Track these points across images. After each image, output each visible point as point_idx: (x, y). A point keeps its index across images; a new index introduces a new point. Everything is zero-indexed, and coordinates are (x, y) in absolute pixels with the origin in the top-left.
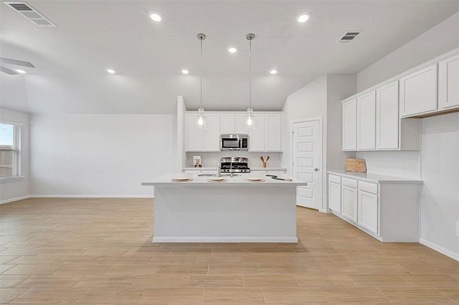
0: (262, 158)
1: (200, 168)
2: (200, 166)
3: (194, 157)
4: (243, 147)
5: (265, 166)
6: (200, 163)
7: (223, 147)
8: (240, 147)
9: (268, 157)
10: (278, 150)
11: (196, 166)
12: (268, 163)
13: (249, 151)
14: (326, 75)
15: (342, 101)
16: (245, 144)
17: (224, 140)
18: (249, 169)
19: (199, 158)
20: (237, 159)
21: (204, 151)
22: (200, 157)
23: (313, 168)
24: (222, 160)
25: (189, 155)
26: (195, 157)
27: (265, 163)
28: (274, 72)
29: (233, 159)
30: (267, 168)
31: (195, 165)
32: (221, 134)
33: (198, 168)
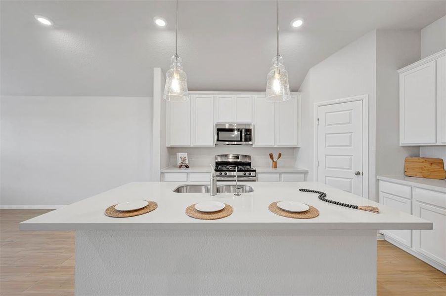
0: (271, 156)
1: (187, 170)
2: (187, 167)
3: (177, 154)
4: (246, 141)
5: (276, 167)
6: (187, 162)
7: (218, 140)
8: (241, 140)
9: (280, 155)
10: (293, 143)
11: (180, 167)
12: (280, 162)
13: (253, 146)
14: (375, 31)
15: (399, 71)
16: (248, 137)
17: (219, 130)
18: (255, 171)
19: (185, 155)
20: (237, 157)
21: (191, 146)
22: (186, 153)
23: (353, 171)
24: (216, 159)
25: (172, 150)
26: (180, 155)
27: (276, 162)
28: (297, 23)
29: (230, 157)
30: (278, 170)
31: (179, 165)
32: (215, 123)
33: (183, 170)
